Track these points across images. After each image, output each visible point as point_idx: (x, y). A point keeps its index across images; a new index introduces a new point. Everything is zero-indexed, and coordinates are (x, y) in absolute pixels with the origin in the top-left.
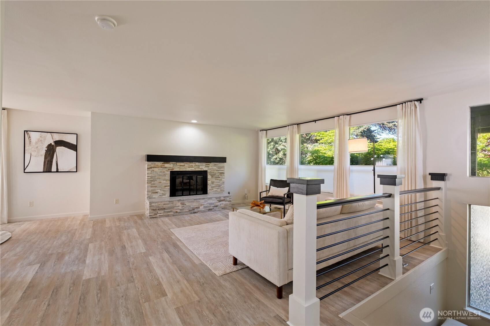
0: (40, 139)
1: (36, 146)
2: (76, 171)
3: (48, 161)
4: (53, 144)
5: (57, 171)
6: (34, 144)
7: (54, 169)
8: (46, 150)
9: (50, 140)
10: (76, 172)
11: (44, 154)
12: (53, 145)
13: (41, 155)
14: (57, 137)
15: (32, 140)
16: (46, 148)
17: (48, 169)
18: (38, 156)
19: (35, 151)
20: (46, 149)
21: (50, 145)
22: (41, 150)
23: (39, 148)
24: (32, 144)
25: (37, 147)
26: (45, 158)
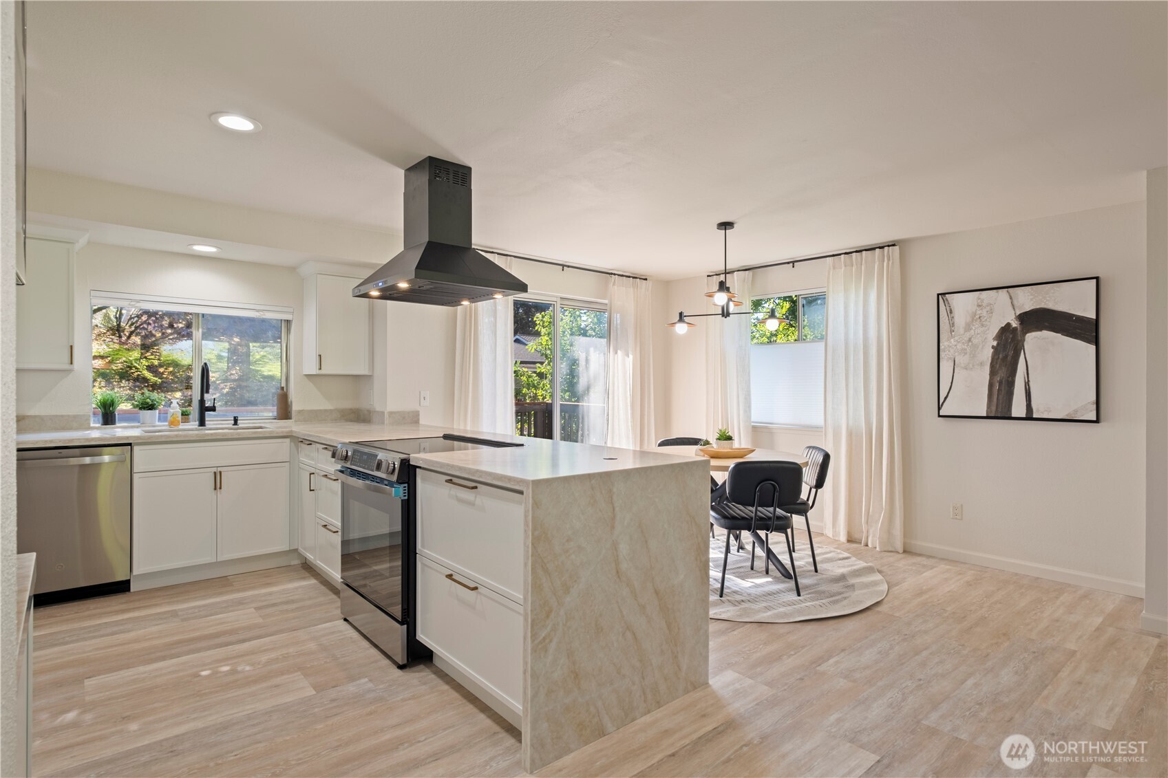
0: (979, 312)
1: (968, 335)
2: (1095, 419)
3: (1000, 383)
4: (1015, 324)
5: (1029, 417)
6: (962, 331)
7: (1018, 409)
8: (993, 347)
9: (1005, 312)
10: (1097, 421)
11: (990, 359)
12: (1015, 329)
13: (982, 364)
14: (1028, 301)
15: (957, 320)
16: (994, 339)
17: (1000, 411)
18: (973, 366)
19: (964, 352)
20: (995, 343)
21: (1006, 329)
22: (980, 347)
23: (975, 341)
24: (956, 330)
25: (970, 340)
26: (993, 373)
